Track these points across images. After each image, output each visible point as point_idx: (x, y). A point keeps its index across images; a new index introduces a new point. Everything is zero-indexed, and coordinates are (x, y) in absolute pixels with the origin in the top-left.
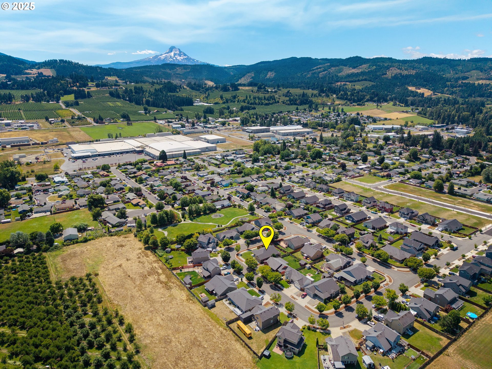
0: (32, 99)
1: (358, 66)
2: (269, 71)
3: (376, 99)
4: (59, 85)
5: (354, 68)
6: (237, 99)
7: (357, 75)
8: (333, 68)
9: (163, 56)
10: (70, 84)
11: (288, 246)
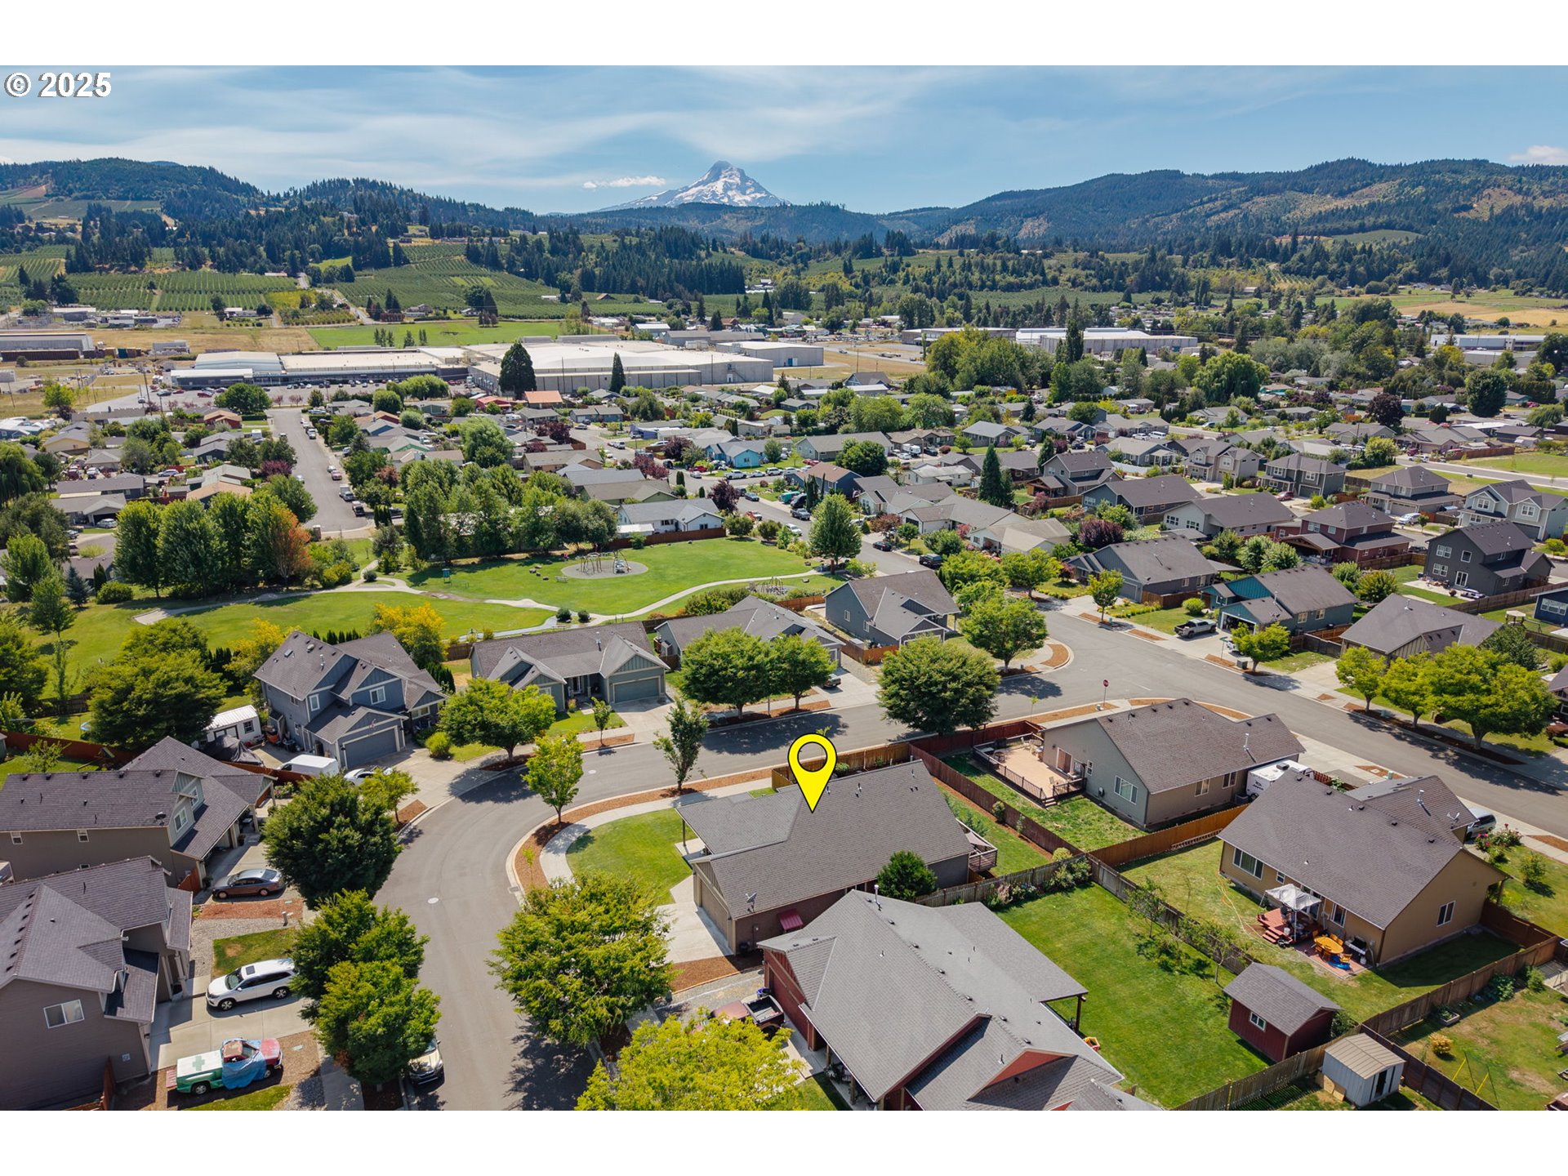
0: (210, 263)
1: (1355, 190)
2: (1026, 217)
3: (1444, 272)
4: (313, 228)
5: (1342, 194)
6: (902, 274)
7: (1355, 212)
8: (1257, 199)
9: (691, 192)
10: (349, 227)
11: (1082, 788)
